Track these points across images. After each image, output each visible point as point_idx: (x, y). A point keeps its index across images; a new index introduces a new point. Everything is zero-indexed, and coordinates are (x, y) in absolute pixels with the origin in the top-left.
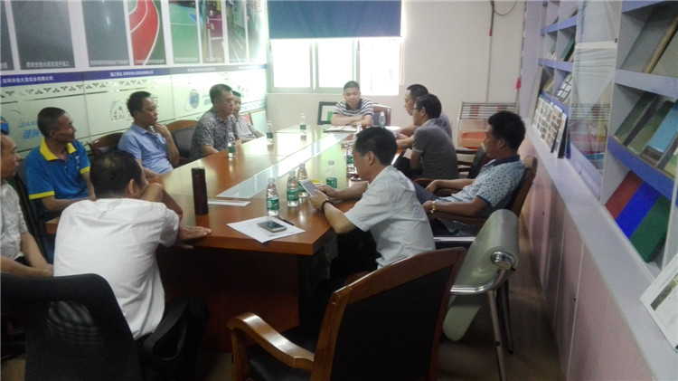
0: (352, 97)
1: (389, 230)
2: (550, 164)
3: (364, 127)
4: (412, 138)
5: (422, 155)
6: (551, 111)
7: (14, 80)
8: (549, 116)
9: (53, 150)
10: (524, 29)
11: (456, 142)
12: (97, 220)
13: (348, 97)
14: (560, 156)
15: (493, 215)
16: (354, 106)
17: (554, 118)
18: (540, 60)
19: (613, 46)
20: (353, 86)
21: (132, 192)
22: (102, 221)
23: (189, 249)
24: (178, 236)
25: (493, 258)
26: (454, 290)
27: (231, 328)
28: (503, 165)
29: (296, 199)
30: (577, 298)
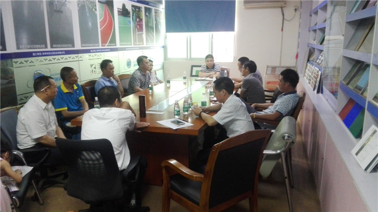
0: (210, 62)
1: (233, 124)
2: (313, 97)
3: (217, 78)
4: (241, 83)
5: (246, 91)
6: (313, 70)
7: (47, 53)
8: (312, 73)
9: (67, 88)
10: (299, 28)
11: (264, 86)
12: (101, 116)
13: (208, 63)
14: (318, 92)
15: (284, 119)
16: (211, 67)
17: (315, 73)
18: (308, 44)
19: (342, 38)
20: (210, 57)
21: (116, 104)
22: (104, 117)
23: (139, 133)
24: (135, 126)
25: (284, 137)
26: (265, 152)
27: (163, 166)
28: (288, 95)
29: (187, 111)
30: (324, 157)
